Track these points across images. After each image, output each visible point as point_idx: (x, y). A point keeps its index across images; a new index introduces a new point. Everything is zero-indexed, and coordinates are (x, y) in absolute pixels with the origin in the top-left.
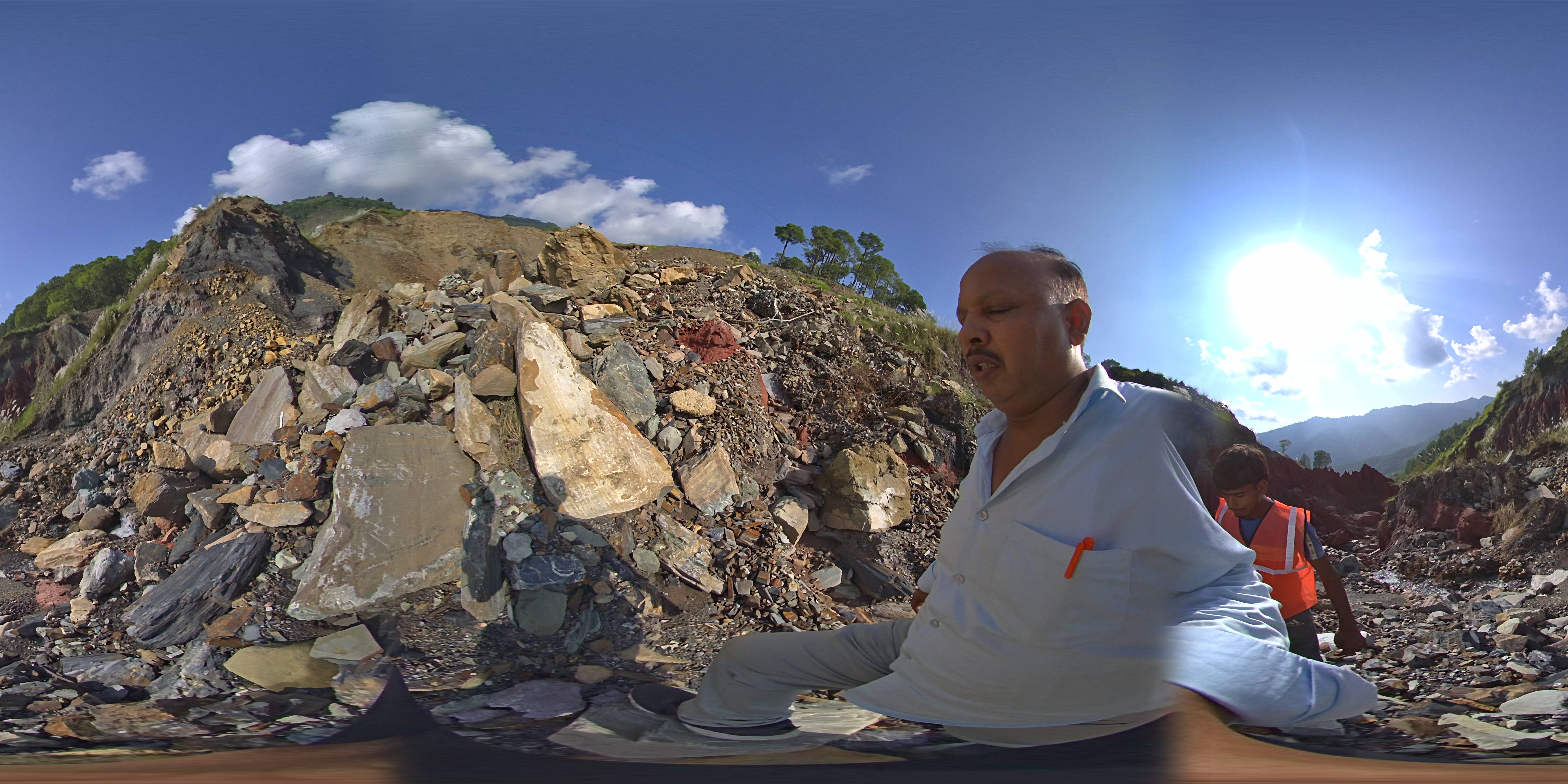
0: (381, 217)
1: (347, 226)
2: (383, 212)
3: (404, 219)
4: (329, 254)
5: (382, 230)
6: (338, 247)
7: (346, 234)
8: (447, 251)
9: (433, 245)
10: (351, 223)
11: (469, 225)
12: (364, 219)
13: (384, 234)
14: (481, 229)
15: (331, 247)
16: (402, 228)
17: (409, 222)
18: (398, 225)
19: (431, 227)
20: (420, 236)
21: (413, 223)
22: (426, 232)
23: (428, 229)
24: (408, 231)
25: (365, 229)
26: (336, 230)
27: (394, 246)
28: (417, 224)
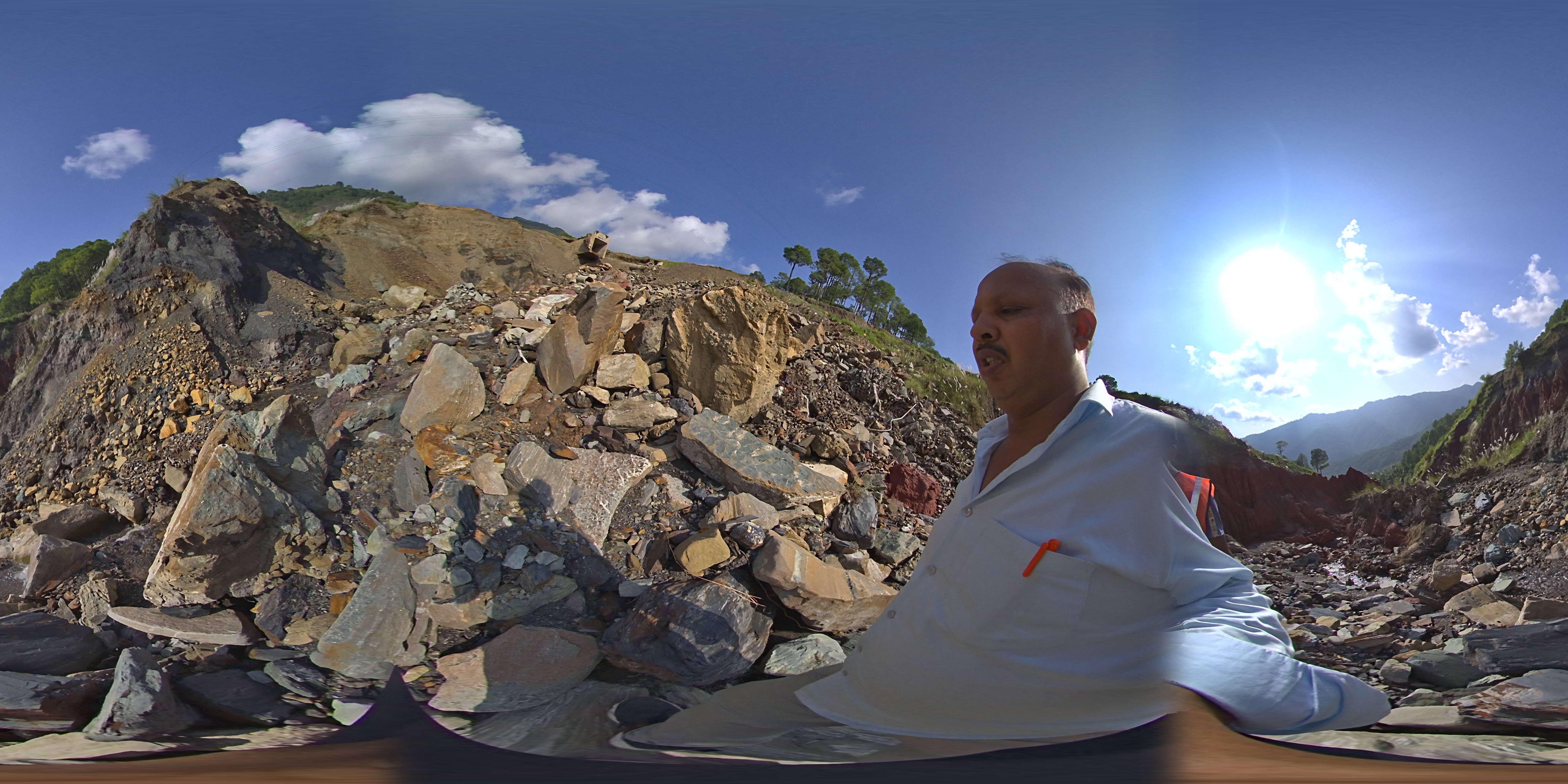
0: (385, 208)
1: (345, 215)
2: (388, 203)
3: (411, 212)
4: (319, 245)
5: (384, 222)
6: (332, 238)
7: (344, 224)
8: (455, 249)
9: (440, 241)
10: (351, 212)
11: (482, 223)
12: (367, 209)
13: (387, 226)
14: (493, 228)
15: (325, 238)
16: (408, 221)
17: (416, 215)
18: (403, 218)
19: (440, 222)
20: (426, 231)
21: (420, 216)
22: (434, 227)
23: (436, 224)
24: (413, 225)
25: (366, 219)
26: (332, 219)
27: (397, 240)
28: (424, 218)
